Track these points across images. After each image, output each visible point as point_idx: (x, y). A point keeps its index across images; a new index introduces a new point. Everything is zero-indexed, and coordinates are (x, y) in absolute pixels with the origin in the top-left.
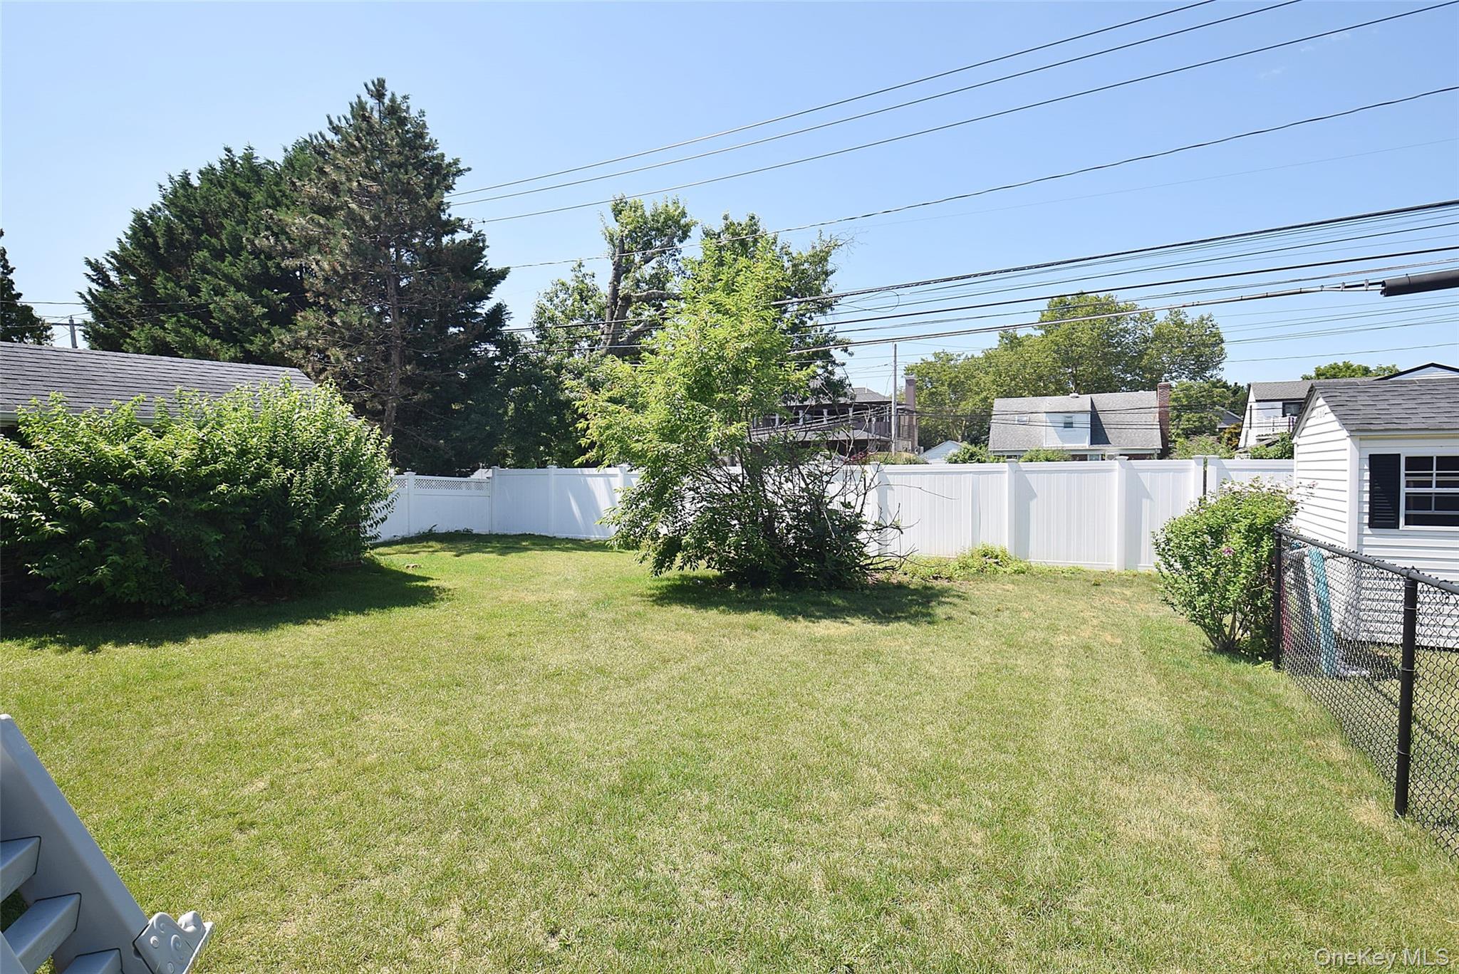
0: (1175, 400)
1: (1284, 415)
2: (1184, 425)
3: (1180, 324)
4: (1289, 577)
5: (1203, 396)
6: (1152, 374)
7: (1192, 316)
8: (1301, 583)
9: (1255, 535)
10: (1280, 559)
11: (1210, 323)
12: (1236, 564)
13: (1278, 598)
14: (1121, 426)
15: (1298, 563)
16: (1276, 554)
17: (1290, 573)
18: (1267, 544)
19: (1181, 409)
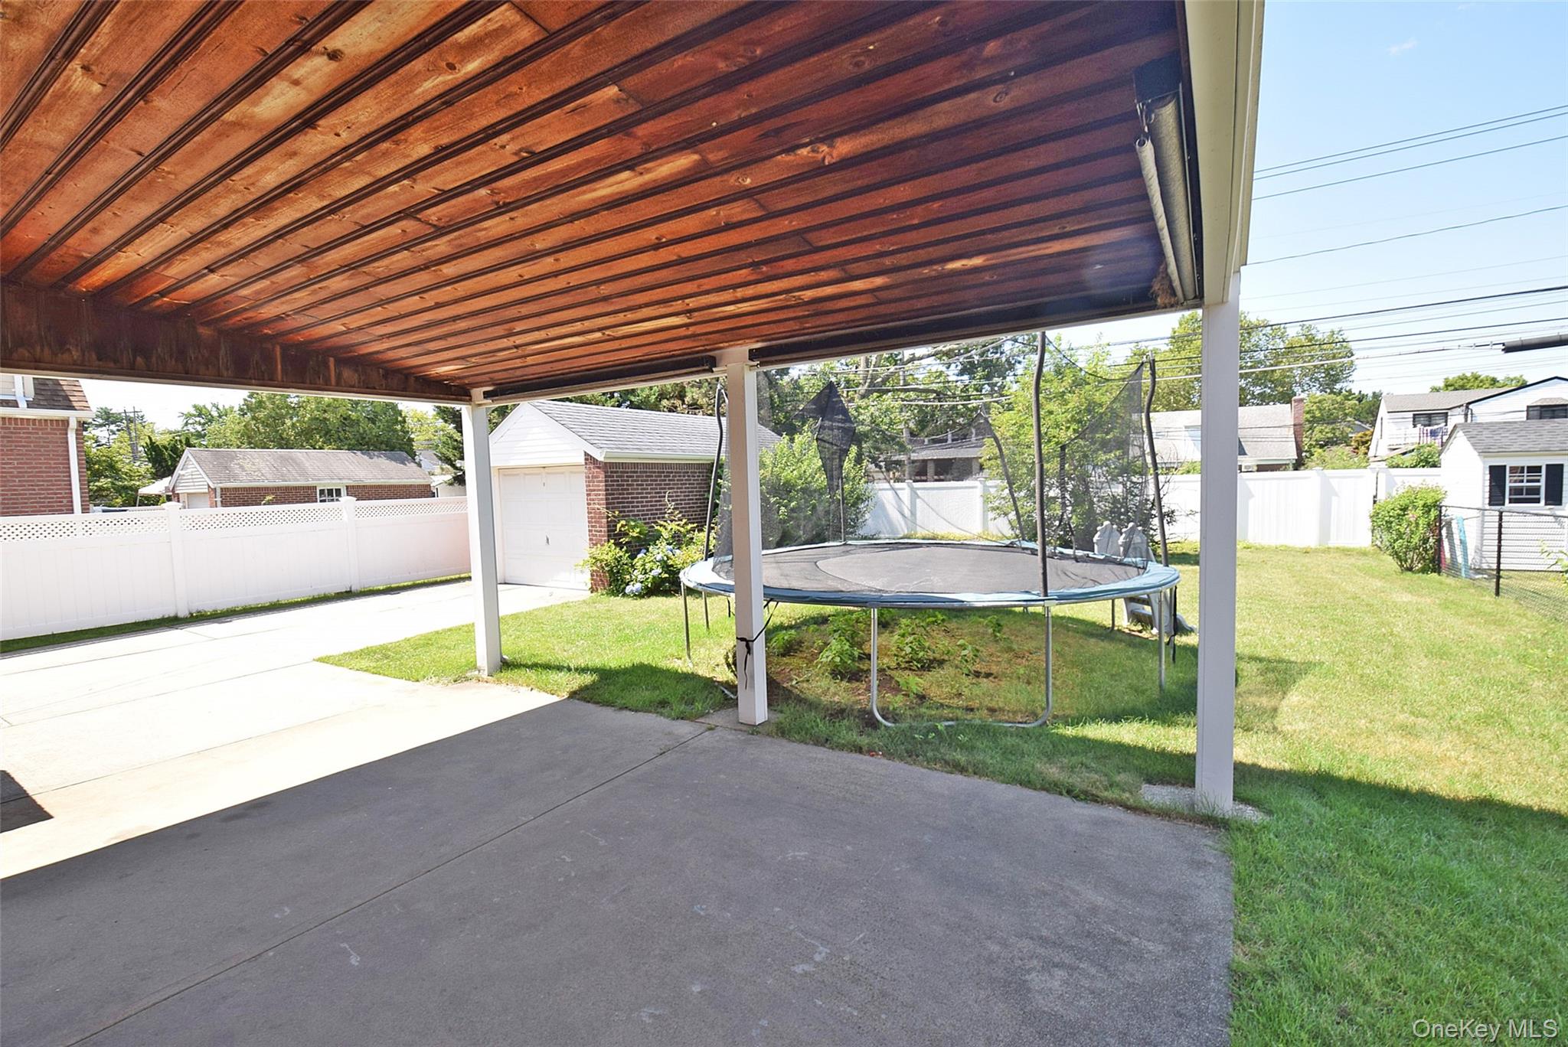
0: (1308, 413)
1: (1415, 426)
2: (1317, 435)
3: (1311, 339)
4: (1444, 532)
5: (1335, 409)
6: (1283, 387)
7: (1322, 331)
8: (1450, 535)
9: (1427, 508)
10: (1440, 520)
11: (1340, 337)
12: (1417, 525)
13: (1439, 541)
14: (1257, 439)
15: (1449, 524)
16: (1439, 518)
17: (1445, 529)
18: (1433, 513)
19: (1314, 421)
